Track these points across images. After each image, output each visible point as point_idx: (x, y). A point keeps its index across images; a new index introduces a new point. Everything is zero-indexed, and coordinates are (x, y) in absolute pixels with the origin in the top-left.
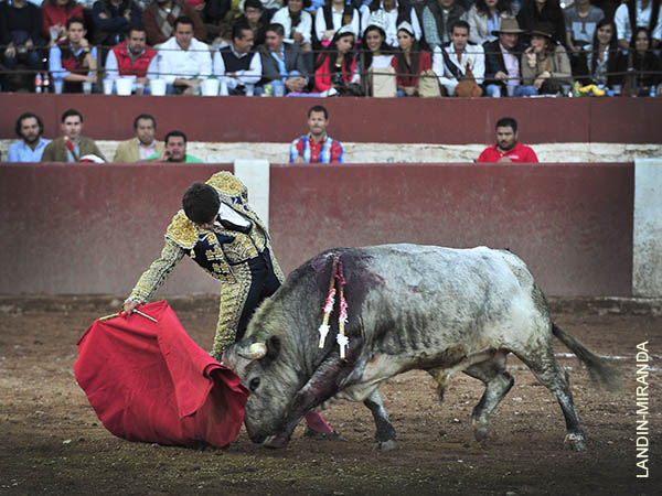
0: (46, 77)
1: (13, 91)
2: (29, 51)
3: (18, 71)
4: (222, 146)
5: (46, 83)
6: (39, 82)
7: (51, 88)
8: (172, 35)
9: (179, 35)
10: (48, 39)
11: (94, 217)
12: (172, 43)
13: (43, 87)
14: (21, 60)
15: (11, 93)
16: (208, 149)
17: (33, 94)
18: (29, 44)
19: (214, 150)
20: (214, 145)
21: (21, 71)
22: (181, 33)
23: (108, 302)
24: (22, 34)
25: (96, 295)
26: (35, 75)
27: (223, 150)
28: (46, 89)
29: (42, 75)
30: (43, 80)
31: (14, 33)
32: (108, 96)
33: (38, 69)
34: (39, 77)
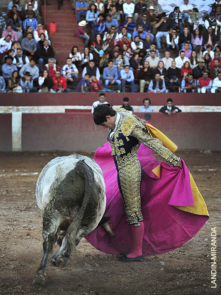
2: (177, 81)
6: (180, 90)
8: (217, 76)
9: (219, 76)
10: (183, 77)
12: (217, 78)
14: (174, 83)
18: (177, 79)
21: (175, 87)
23: (199, 151)
24: (175, 77)
26: (178, 88)
28: (182, 92)
31: (172, 76)
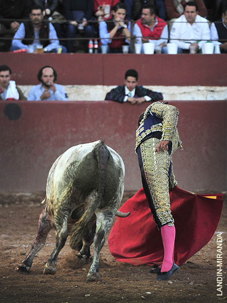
0: (96, 42)
1: (73, 52)
3: (78, 38)
4: (218, 88)
5: (96, 46)
6: (91, 45)
7: (99, 50)
8: (183, 14)
9: (187, 14)
11: (129, 138)
12: (183, 18)
13: (94, 49)
15: (72, 54)
16: (207, 90)
17: (87, 54)
19: (212, 91)
20: (212, 88)
22: (188, 12)
25: (130, 191)
26: (88, 41)
27: (218, 92)
28: (96, 51)
29: (93, 41)
30: (94, 44)
31: (75, 12)
32: (138, 55)
33: (91, 37)
34: (91, 42)
